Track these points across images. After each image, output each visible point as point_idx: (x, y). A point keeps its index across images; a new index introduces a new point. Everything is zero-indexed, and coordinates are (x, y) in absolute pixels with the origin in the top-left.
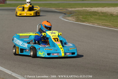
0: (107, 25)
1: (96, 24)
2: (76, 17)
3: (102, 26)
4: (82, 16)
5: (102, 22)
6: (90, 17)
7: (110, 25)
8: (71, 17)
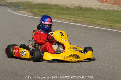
0: (79, 21)
1: (64, 20)
2: (29, 10)
3: (73, 23)
4: (35, 9)
5: (70, 18)
6: (47, 11)
7: (84, 22)
8: (23, 10)
